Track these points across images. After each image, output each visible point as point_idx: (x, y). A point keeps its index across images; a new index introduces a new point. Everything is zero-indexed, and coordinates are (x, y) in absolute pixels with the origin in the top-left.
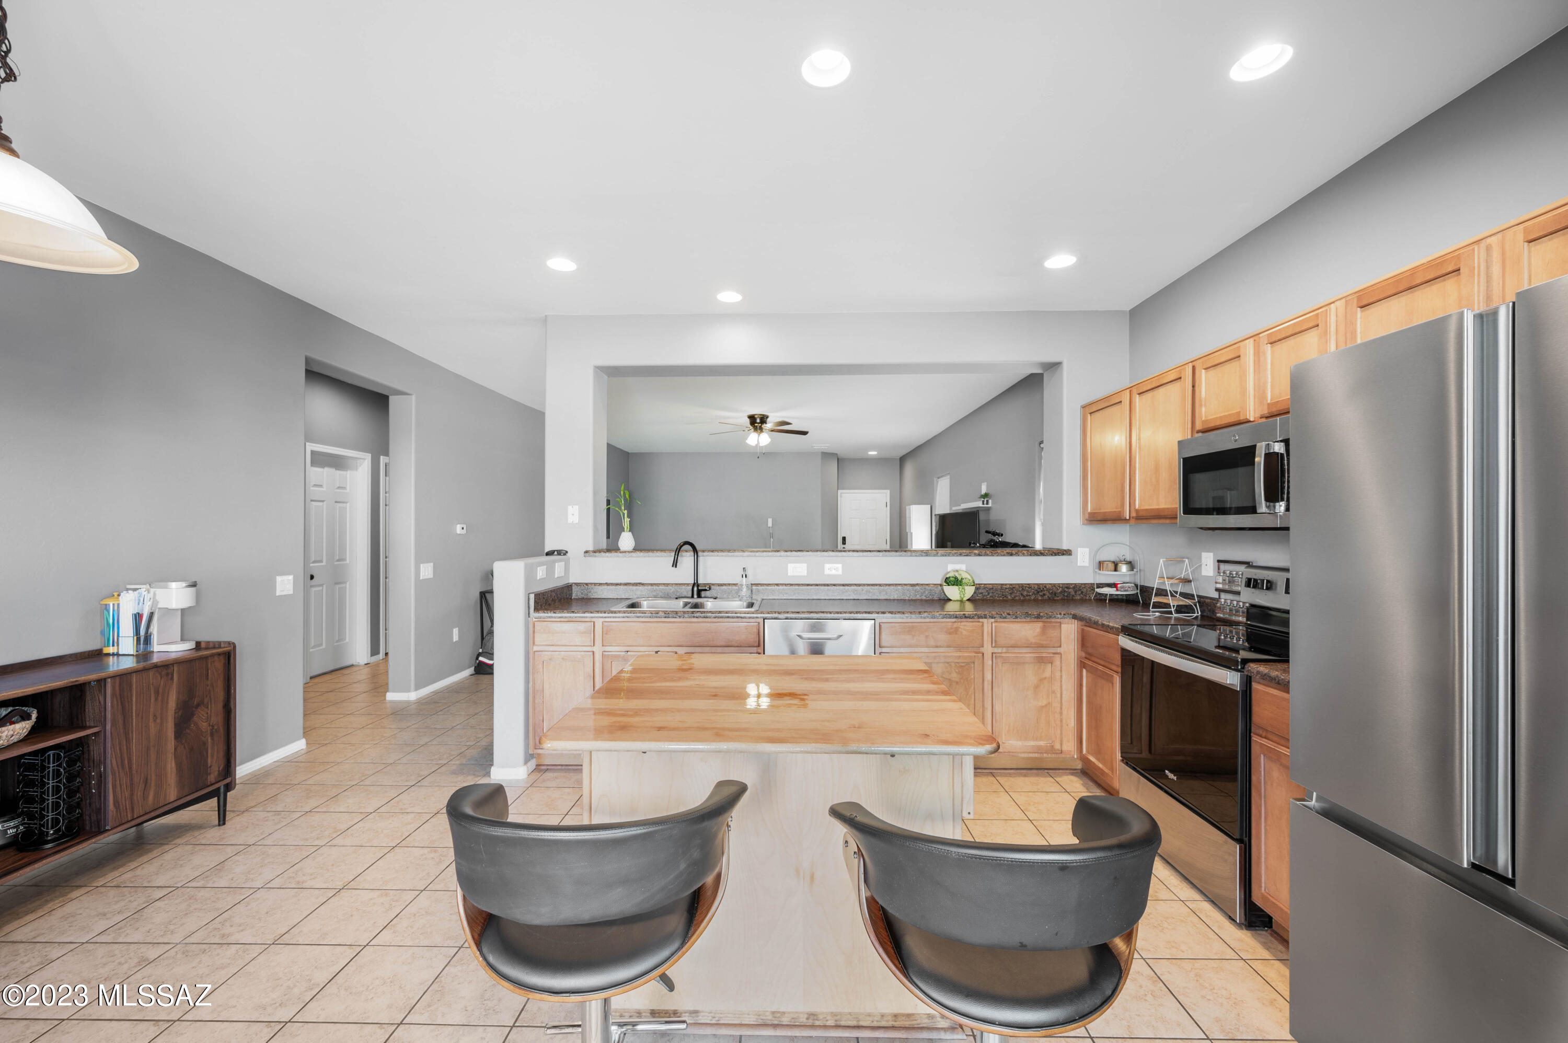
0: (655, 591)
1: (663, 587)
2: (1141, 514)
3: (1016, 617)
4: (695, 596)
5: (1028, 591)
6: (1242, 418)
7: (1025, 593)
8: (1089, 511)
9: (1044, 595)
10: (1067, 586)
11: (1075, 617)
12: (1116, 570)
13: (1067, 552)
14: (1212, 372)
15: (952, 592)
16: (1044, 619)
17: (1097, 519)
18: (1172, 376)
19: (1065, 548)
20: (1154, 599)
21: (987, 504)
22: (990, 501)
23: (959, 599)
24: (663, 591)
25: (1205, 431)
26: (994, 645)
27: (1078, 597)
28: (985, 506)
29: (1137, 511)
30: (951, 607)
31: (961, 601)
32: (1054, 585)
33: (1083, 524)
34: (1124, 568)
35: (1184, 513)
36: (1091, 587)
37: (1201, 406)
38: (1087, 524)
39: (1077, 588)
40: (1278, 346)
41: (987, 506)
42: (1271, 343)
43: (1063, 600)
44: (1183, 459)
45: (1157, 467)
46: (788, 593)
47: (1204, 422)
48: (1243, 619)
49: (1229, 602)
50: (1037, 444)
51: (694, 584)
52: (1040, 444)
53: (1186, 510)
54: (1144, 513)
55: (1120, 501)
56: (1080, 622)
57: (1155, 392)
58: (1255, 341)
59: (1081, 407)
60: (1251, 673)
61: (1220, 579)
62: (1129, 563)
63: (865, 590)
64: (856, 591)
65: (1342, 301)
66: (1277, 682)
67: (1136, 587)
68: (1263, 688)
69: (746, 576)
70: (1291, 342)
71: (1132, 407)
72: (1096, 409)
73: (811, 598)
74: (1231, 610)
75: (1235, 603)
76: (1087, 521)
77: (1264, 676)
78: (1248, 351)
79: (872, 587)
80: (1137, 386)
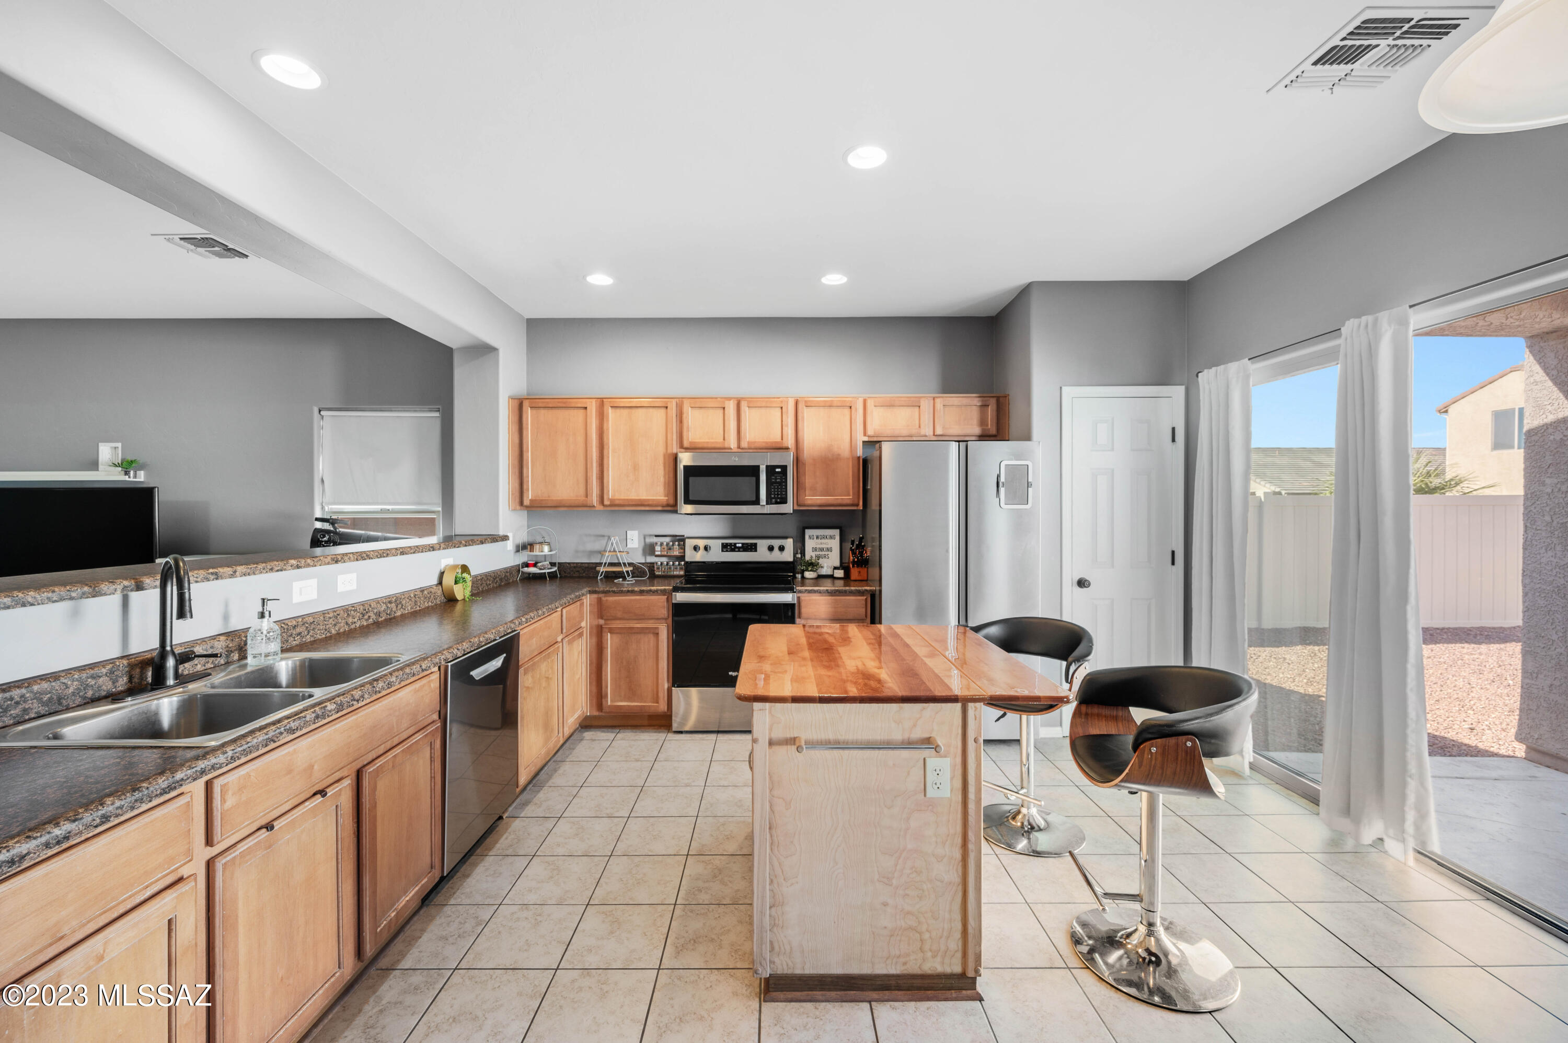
1: (45, 685)
2: (613, 502)
5: (490, 580)
6: (726, 446)
8: (527, 500)
9: (497, 582)
11: (591, 592)
12: (539, 551)
13: (503, 538)
14: (697, 412)
15: (458, 589)
17: (529, 507)
18: (659, 403)
19: (501, 533)
20: (603, 569)
21: (135, 477)
22: (141, 473)
23: (463, 598)
25: (692, 449)
26: (564, 631)
27: (511, 580)
28: (132, 479)
29: (611, 500)
31: (464, 601)
32: (500, 571)
33: (514, 510)
34: (546, 549)
36: (517, 569)
37: (688, 431)
38: (521, 510)
39: (511, 571)
40: (753, 410)
41: (135, 480)
42: (748, 407)
43: (505, 584)
44: (683, 467)
45: (636, 468)
46: (300, 634)
47: (690, 442)
48: (682, 573)
49: (665, 563)
50: (316, 410)
51: (163, 654)
52: (320, 411)
53: (687, 501)
54: (621, 502)
55: (582, 492)
56: (595, 596)
57: (634, 411)
58: (736, 402)
59: (509, 397)
60: (800, 592)
61: (658, 548)
62: (549, 544)
63: (384, 607)
64: (375, 611)
65: (793, 399)
66: (820, 593)
67: (553, 564)
68: (807, 598)
69: (267, 614)
70: (763, 410)
71: (602, 416)
72: (540, 405)
73: (328, 635)
74: (670, 568)
75: (671, 563)
76: (518, 507)
77: (810, 592)
78: (731, 407)
79: (389, 600)
80: (609, 400)
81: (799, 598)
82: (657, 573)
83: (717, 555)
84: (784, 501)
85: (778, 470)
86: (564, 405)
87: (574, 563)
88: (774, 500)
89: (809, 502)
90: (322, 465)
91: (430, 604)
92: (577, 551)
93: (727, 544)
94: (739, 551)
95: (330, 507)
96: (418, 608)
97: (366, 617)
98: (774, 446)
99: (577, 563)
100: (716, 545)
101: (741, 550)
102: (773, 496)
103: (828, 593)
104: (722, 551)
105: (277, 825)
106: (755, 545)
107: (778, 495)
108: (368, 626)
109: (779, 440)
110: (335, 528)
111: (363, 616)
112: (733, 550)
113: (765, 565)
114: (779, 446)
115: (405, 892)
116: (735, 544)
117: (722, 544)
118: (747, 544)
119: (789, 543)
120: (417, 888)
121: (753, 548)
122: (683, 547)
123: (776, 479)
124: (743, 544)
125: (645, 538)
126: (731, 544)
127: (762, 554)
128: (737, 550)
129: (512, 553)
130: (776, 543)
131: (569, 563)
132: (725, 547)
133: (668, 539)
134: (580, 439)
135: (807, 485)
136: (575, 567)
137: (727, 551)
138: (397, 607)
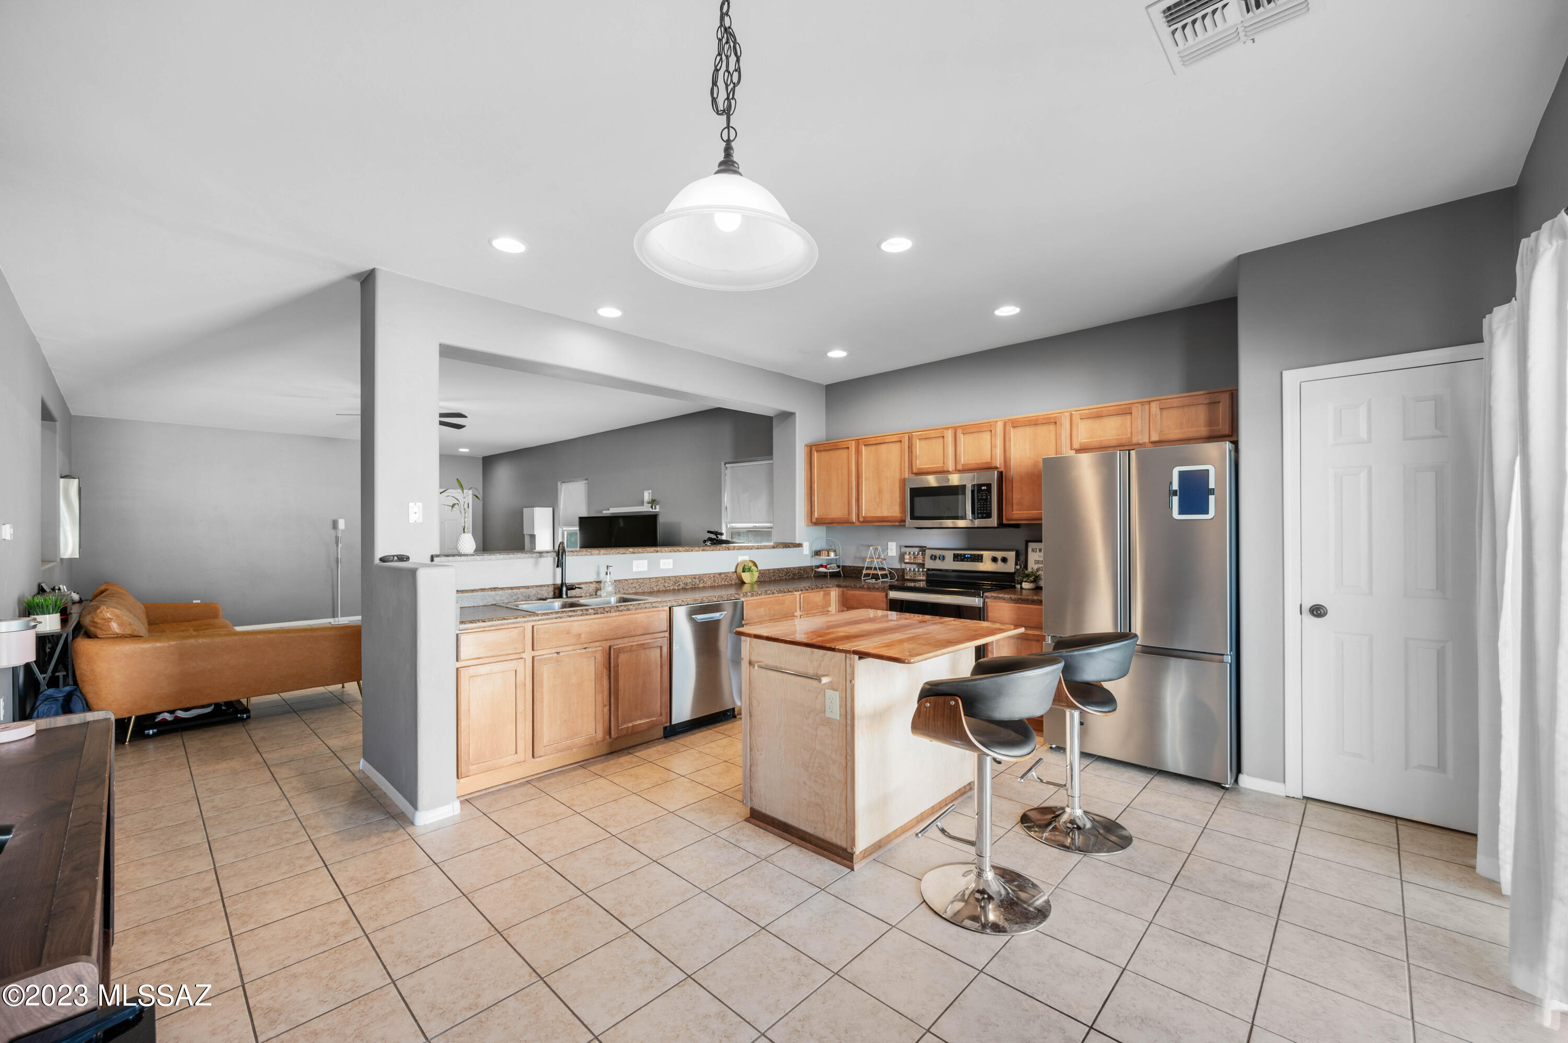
0: (515, 594)
1: (524, 590)
2: (868, 519)
3: (813, 589)
4: (564, 596)
5: (782, 574)
6: (945, 469)
7: (781, 575)
8: (816, 517)
9: (790, 575)
10: (800, 568)
11: (838, 586)
12: (828, 556)
13: (800, 545)
14: (924, 443)
15: (746, 577)
16: (824, 589)
17: (818, 523)
18: (895, 438)
19: (797, 542)
20: (864, 572)
21: (655, 509)
22: (658, 507)
23: (750, 582)
24: (524, 595)
25: (917, 474)
26: (802, 609)
27: (805, 576)
28: (654, 510)
29: (864, 518)
30: (746, 588)
31: (752, 584)
32: (794, 568)
33: (808, 526)
34: (832, 555)
35: (910, 519)
36: (811, 568)
37: (916, 459)
38: (812, 525)
39: (805, 569)
40: (967, 436)
42: (964, 434)
43: (798, 578)
44: (910, 489)
45: (880, 491)
46: (635, 587)
47: (918, 468)
48: (924, 578)
49: (912, 569)
50: (723, 464)
51: (562, 584)
52: (725, 464)
53: (913, 517)
54: (870, 519)
55: (846, 512)
56: (841, 589)
57: (879, 446)
58: (954, 430)
59: (805, 445)
60: (987, 597)
61: (907, 557)
62: (835, 551)
63: (690, 580)
64: (684, 582)
65: (1002, 422)
66: (1004, 599)
67: (839, 567)
68: (993, 604)
69: (608, 573)
70: (975, 435)
71: (858, 453)
72: (822, 449)
73: (652, 590)
74: (915, 574)
75: (917, 569)
76: (810, 524)
77: (995, 598)
78: (949, 435)
79: (694, 577)
80: (863, 440)
81: (984, 603)
82: (906, 577)
83: (949, 564)
84: (989, 516)
85: (983, 488)
86: (835, 448)
87: (852, 566)
88: (980, 515)
89: (1016, 517)
90: (726, 499)
91: (727, 583)
92: (855, 558)
93: (958, 554)
94: (967, 561)
95: (731, 525)
96: (716, 584)
97: (677, 584)
98: (984, 466)
99: (854, 567)
100: (949, 555)
101: (969, 560)
102: (979, 512)
103: (1012, 600)
104: (954, 561)
105: (561, 654)
106: (982, 556)
107: (984, 510)
108: (679, 590)
109: (989, 460)
110: (718, 537)
111: (676, 583)
112: (962, 560)
113: (986, 575)
114: (988, 466)
115: (641, 719)
116: (965, 555)
117: (954, 554)
118: (975, 555)
119: (1011, 555)
120: (648, 720)
121: (979, 559)
122: (924, 555)
123: (982, 496)
124: (971, 555)
125: (900, 549)
126: (961, 554)
127: (986, 566)
128: (965, 560)
129: (810, 557)
130: (1000, 555)
131: (850, 567)
132: (957, 558)
133: (916, 550)
134: (845, 473)
135: (1015, 501)
136: (853, 570)
137: (957, 561)
138: (700, 582)
